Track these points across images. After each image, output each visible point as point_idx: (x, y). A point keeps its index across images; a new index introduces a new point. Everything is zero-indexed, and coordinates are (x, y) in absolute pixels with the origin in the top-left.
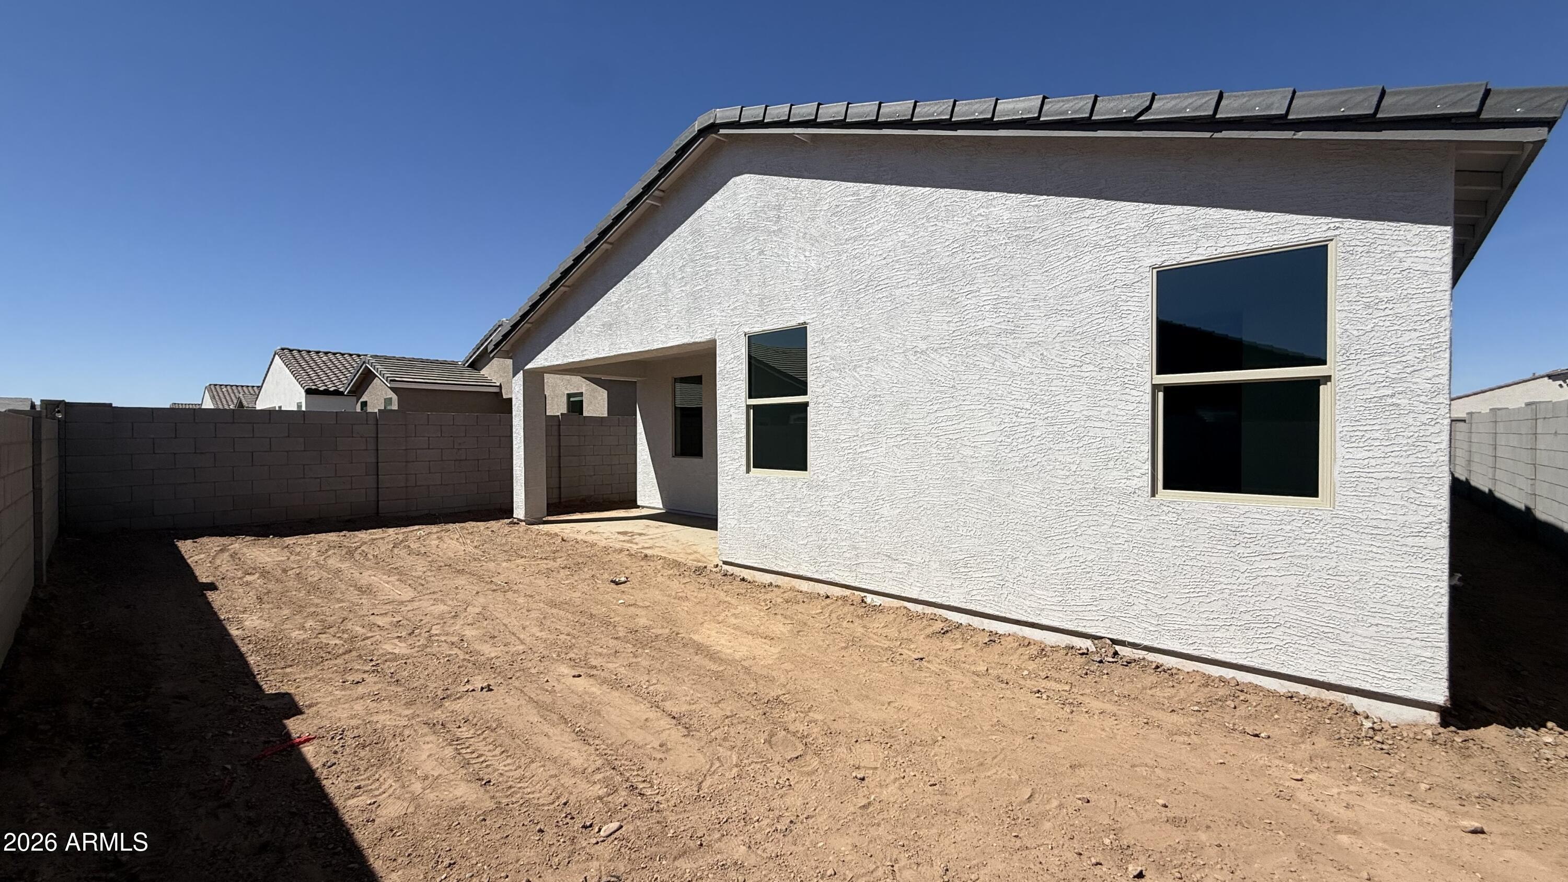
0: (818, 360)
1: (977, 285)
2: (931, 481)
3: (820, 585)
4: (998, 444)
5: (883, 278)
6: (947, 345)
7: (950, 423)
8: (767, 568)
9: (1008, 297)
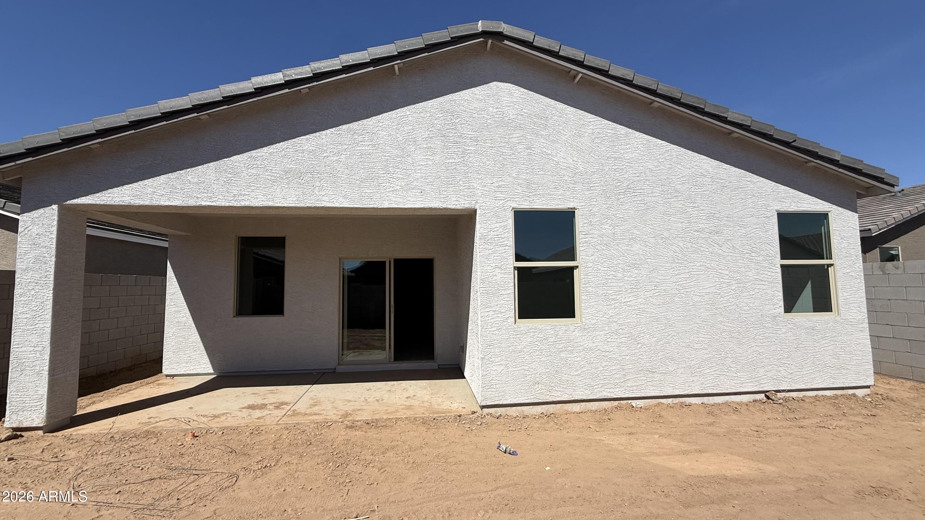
0: (587, 236)
1: (697, 204)
2: (676, 318)
3: (592, 403)
4: (714, 294)
5: (637, 188)
6: (681, 236)
7: (685, 282)
8: (540, 401)
9: (714, 214)
